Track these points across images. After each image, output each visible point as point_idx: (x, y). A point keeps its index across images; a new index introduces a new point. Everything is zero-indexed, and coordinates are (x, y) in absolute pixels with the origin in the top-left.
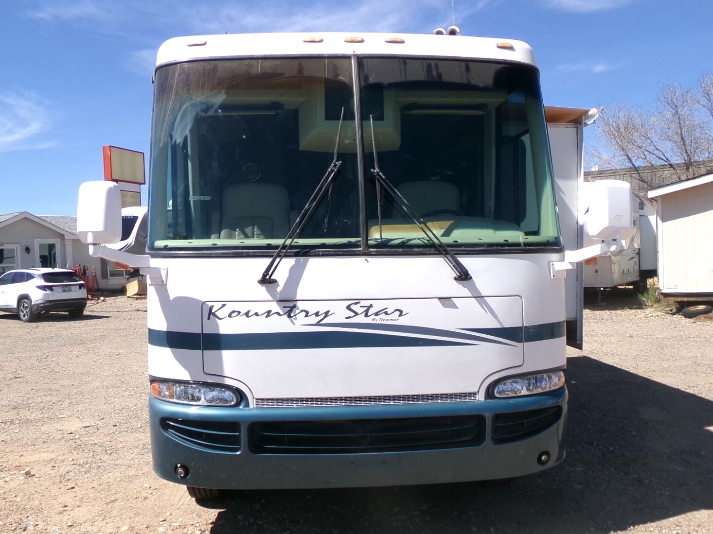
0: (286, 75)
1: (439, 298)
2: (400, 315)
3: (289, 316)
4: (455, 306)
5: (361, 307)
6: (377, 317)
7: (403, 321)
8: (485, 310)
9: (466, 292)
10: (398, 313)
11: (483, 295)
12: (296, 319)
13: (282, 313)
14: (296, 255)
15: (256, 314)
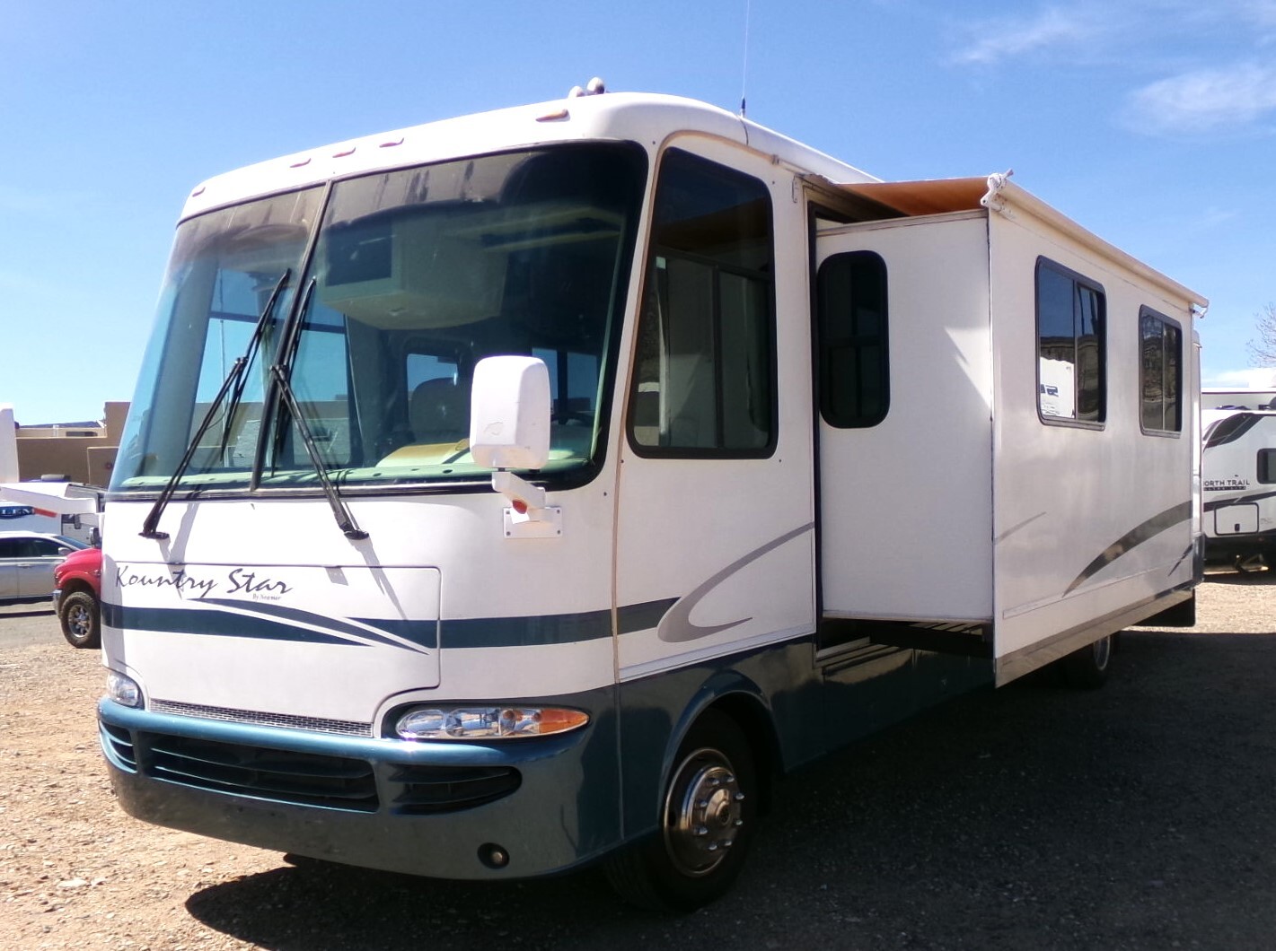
0: (252, 227)
1: (328, 568)
2: (283, 592)
3: (178, 587)
4: (343, 581)
5: (244, 576)
6: (258, 593)
7: (286, 601)
8: (382, 589)
9: (359, 558)
10: (280, 587)
11: (381, 564)
12: (183, 590)
13: (171, 581)
14: (188, 498)
15: (150, 581)
